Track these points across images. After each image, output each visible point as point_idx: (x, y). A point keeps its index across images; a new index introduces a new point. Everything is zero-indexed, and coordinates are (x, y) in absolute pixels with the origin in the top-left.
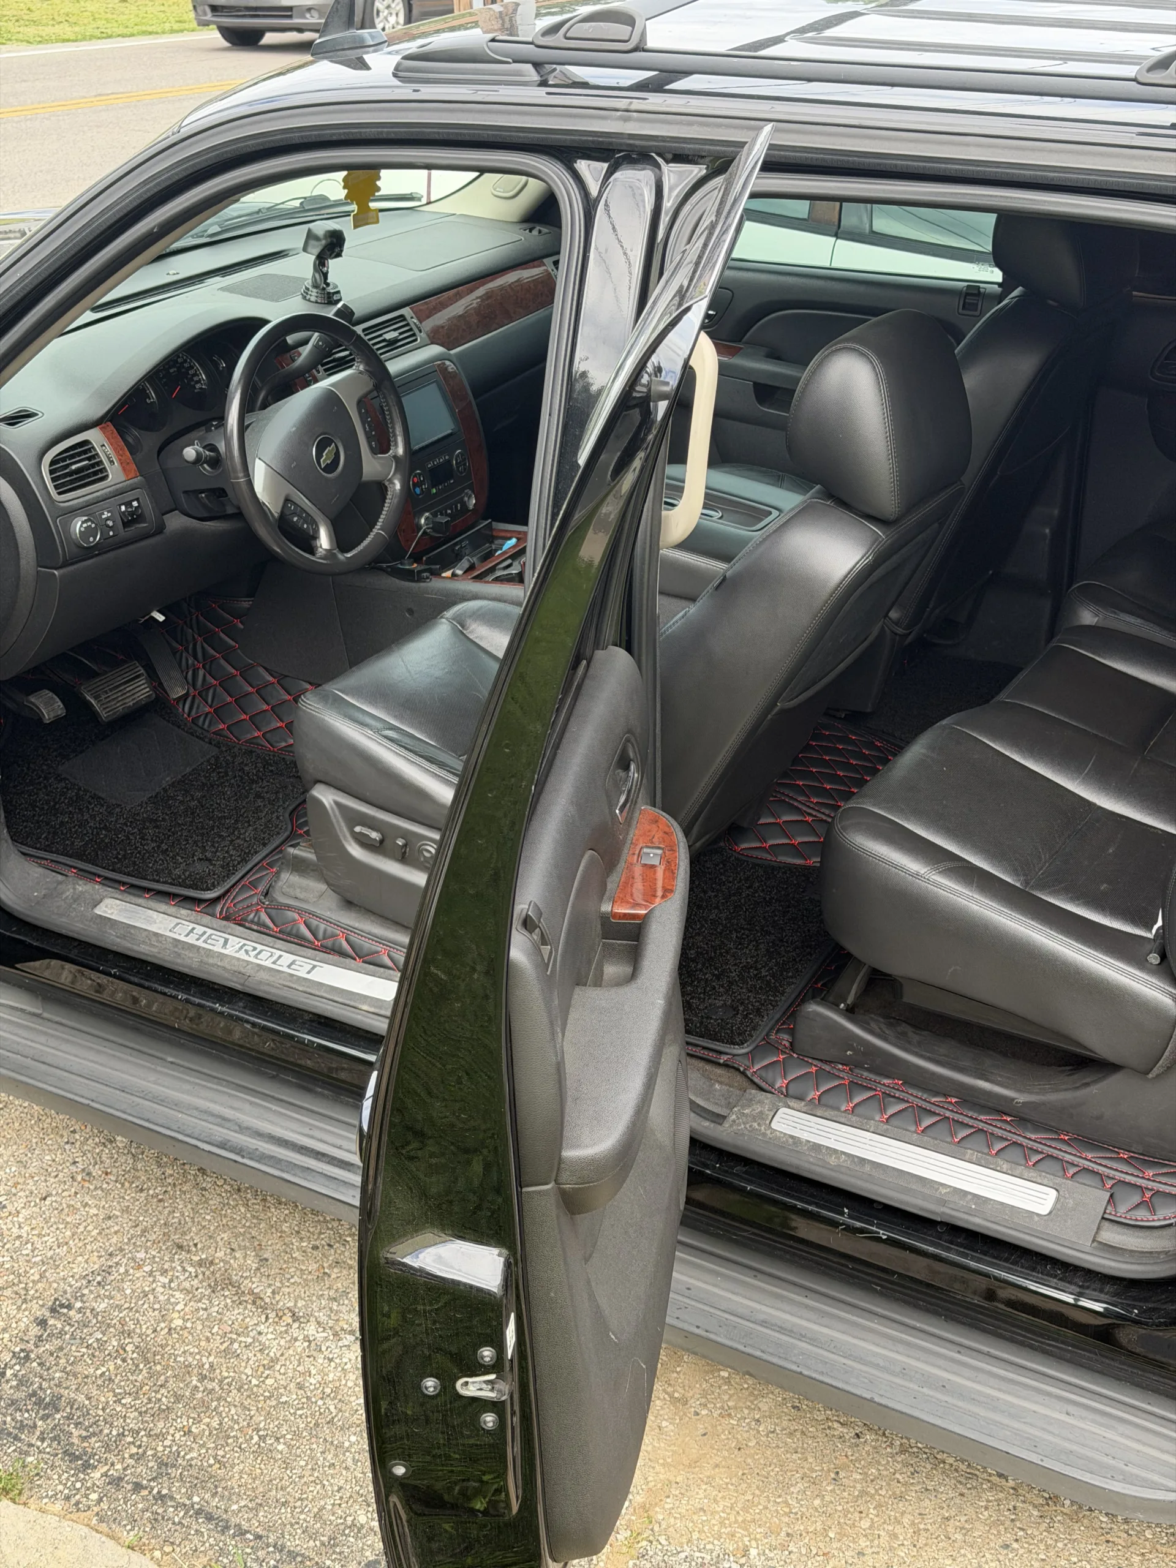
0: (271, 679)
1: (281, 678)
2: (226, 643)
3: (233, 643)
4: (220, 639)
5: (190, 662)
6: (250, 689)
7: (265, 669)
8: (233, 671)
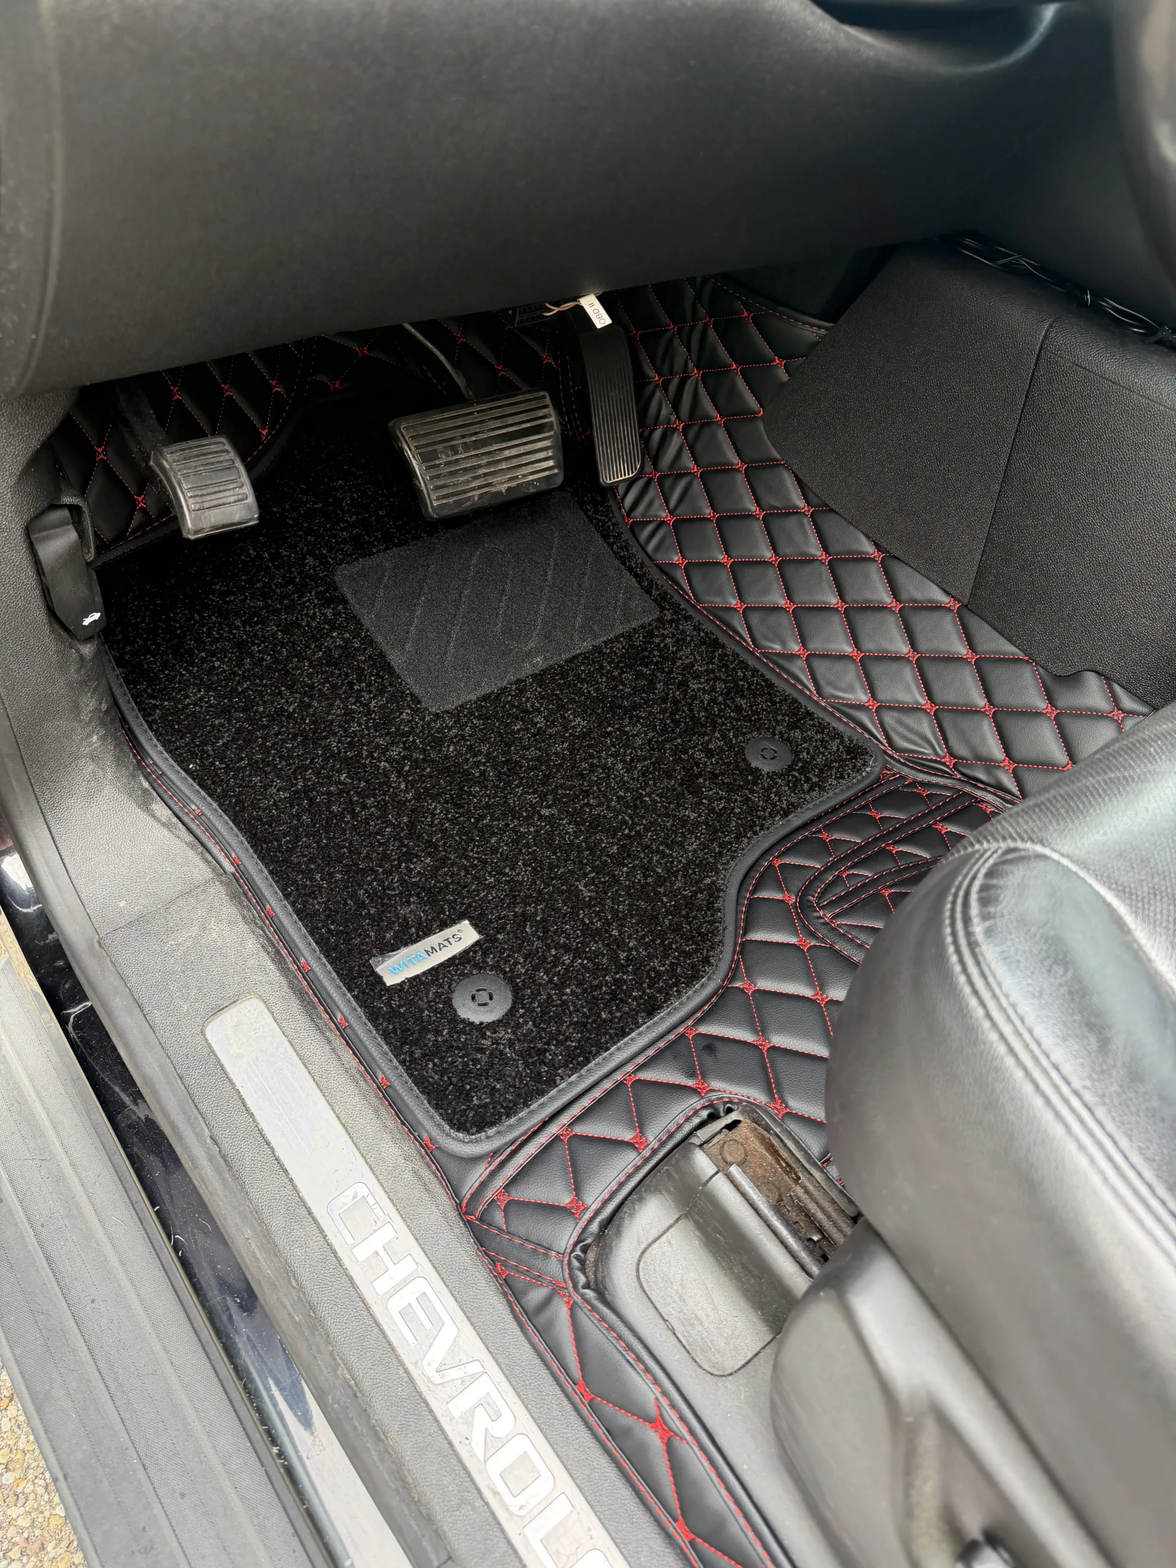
0: (800, 503)
1: (820, 511)
2: (742, 399)
3: (752, 403)
4: (733, 386)
5: (664, 412)
6: (753, 508)
7: (798, 479)
8: (735, 460)
